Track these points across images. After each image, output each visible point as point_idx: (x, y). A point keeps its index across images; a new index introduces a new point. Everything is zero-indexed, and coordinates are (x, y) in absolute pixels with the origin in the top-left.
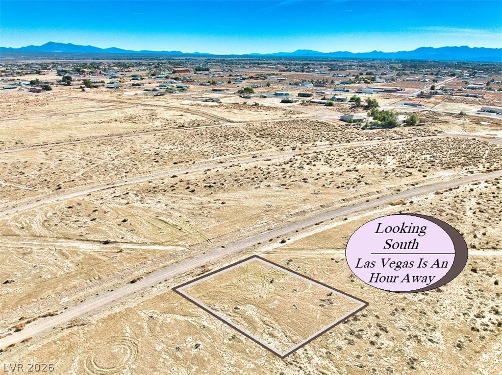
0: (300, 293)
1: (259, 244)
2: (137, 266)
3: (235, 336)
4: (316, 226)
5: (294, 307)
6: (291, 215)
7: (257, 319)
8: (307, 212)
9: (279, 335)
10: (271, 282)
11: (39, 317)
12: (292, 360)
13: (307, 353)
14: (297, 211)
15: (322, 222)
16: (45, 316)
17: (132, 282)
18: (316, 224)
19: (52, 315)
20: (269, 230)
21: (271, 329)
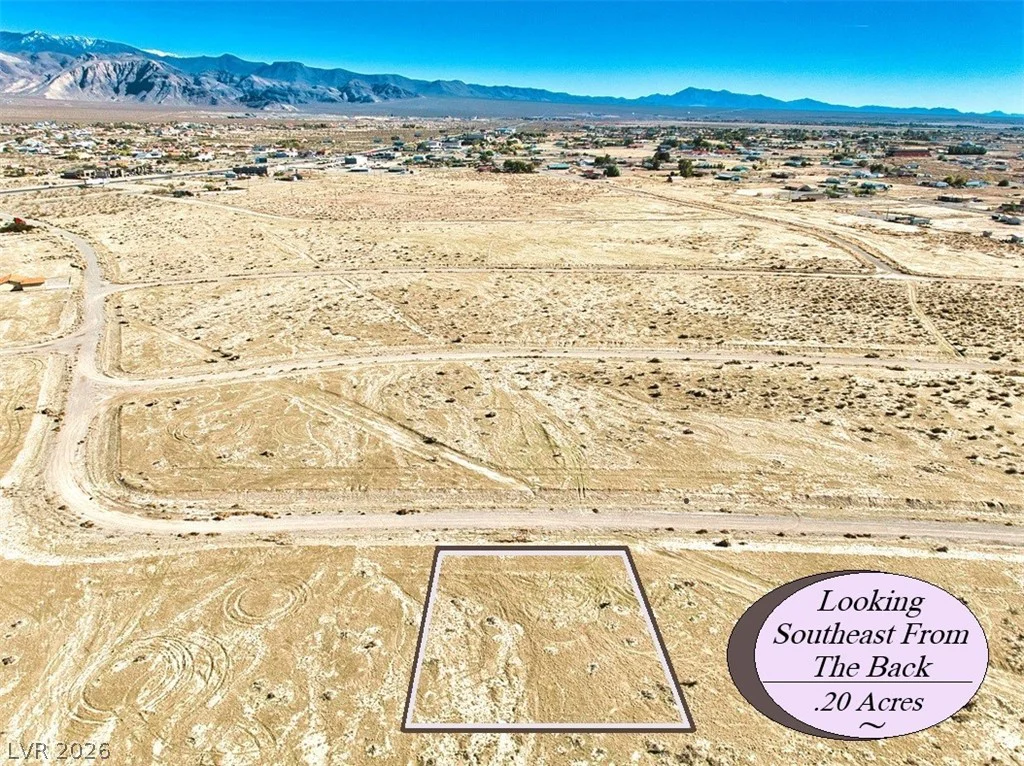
0: (633, 651)
1: (670, 529)
2: (431, 490)
3: (437, 660)
4: (843, 539)
5: (589, 670)
6: (808, 497)
7: (502, 654)
8: (856, 503)
9: (504, 700)
10: (603, 606)
11: (253, 512)
12: (476, 752)
13: (512, 758)
14: (831, 493)
15: (869, 536)
16: (258, 514)
17: (400, 513)
18: (848, 536)
19: (266, 517)
20: (722, 511)
21: (506, 683)
